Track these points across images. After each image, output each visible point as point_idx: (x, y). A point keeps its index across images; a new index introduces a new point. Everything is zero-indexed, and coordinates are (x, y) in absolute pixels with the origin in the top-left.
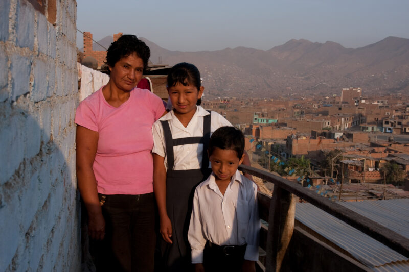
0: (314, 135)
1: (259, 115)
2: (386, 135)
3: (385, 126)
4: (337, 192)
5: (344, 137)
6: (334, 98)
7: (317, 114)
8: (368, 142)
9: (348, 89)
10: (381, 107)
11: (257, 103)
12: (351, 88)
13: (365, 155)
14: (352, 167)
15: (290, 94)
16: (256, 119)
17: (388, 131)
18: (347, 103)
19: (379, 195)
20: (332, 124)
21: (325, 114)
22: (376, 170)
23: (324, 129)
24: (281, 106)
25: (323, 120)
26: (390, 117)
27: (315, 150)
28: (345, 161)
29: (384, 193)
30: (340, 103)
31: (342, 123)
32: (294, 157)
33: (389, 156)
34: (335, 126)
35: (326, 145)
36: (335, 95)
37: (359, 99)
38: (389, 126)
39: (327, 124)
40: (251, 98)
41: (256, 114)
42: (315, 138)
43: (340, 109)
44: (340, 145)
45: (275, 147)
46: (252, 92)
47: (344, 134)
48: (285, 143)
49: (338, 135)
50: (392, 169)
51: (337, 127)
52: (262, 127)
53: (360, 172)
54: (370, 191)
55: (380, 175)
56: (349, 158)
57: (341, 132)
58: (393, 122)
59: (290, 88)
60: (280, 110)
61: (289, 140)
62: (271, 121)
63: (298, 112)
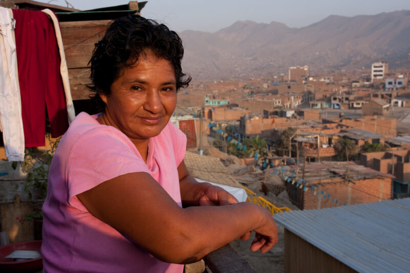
0: (266, 114)
1: (210, 97)
2: (335, 110)
3: (333, 102)
4: (299, 172)
5: (296, 114)
6: (282, 77)
7: (267, 93)
8: (320, 119)
9: (295, 68)
10: (328, 84)
11: (207, 85)
12: (298, 66)
13: (318, 132)
14: (306, 144)
15: (239, 75)
16: (207, 101)
17: (336, 107)
18: (295, 81)
19: (341, 174)
20: (283, 103)
21: (275, 92)
22: (330, 146)
23: (275, 108)
24: (232, 87)
25: (274, 99)
26: (337, 93)
27: (268, 129)
28: (300, 139)
29: (346, 172)
30: (289, 82)
31: (293, 101)
32: (248, 137)
33: (342, 131)
34: (285, 105)
35: (279, 124)
36: (282, 74)
37: (307, 77)
38: (337, 102)
39: (277, 102)
40: (201, 81)
41: (207, 96)
42: (267, 117)
43: (289, 87)
44: (293, 123)
45: (228, 128)
46: (202, 75)
47: (295, 112)
48: (238, 123)
49: (289, 114)
50: (345, 144)
51: (287, 106)
52: (214, 109)
53: (314, 149)
54: (333, 170)
55: (333, 151)
56: (303, 136)
57: (292, 110)
58: (340, 97)
59: (238, 69)
60: (230, 91)
61: (242, 121)
62: (222, 103)
63: (248, 93)
